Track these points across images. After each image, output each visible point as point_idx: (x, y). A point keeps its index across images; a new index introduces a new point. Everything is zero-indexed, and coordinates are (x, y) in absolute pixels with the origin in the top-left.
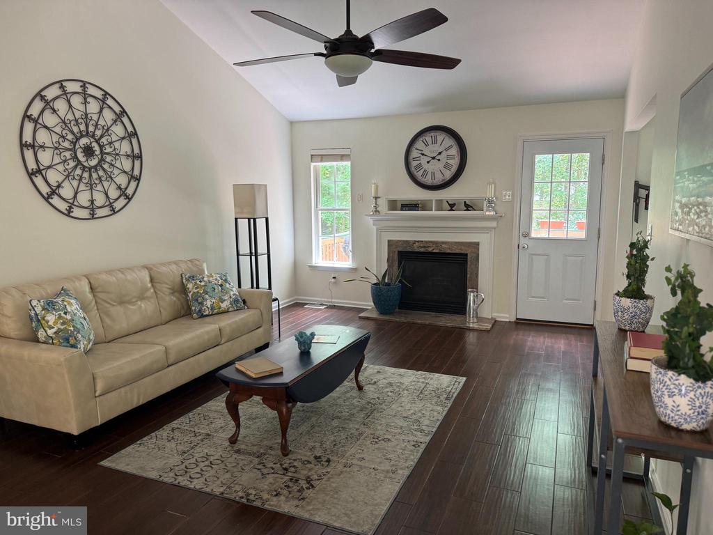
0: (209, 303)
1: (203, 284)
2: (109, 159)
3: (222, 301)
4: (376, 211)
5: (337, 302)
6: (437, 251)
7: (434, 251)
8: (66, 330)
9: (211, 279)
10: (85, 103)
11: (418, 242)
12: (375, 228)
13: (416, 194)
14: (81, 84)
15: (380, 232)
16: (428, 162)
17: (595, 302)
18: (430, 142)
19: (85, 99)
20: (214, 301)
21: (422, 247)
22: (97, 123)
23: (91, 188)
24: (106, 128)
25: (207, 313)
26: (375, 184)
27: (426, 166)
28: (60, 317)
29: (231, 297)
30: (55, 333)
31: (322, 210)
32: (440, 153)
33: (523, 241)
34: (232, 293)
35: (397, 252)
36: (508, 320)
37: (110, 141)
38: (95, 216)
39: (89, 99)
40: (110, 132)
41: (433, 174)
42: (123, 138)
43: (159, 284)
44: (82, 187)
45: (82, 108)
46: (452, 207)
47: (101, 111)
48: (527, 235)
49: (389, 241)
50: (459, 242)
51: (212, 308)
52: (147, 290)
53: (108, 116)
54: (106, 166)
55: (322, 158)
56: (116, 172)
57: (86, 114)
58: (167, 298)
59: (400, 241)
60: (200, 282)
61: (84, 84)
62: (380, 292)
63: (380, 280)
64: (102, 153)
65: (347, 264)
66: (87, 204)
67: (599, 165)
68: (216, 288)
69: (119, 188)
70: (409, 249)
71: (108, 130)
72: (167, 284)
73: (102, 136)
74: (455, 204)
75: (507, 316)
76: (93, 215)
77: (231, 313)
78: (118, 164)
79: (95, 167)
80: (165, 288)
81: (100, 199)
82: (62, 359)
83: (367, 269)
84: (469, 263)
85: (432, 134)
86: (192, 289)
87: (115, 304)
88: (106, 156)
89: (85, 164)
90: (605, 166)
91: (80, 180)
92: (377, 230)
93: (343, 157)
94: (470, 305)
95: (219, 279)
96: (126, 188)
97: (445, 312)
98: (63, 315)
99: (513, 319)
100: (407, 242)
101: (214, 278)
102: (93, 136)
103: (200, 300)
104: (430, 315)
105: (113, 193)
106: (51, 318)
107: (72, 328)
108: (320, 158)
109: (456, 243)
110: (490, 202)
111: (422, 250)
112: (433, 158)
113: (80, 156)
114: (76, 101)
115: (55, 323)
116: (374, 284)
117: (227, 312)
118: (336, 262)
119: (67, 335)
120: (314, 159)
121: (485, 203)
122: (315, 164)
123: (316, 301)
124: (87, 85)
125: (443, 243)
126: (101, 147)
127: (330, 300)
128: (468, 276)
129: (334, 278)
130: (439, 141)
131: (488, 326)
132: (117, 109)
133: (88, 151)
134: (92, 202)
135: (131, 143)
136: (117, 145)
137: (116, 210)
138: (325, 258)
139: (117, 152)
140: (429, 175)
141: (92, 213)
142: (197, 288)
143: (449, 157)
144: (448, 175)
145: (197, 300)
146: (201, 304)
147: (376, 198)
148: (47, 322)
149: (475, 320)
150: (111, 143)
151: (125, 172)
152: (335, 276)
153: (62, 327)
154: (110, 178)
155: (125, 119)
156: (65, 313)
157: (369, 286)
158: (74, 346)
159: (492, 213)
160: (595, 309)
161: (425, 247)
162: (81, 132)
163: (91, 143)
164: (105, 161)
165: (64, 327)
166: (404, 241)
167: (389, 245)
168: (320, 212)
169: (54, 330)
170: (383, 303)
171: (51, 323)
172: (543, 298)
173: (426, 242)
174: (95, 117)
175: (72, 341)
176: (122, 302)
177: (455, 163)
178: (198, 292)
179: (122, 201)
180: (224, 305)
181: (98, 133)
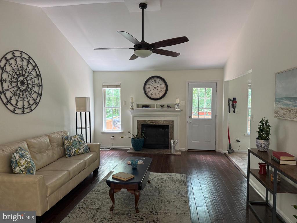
0: (73, 151)
1: (71, 141)
2: (30, 86)
3: (80, 149)
4: (132, 108)
5: (115, 147)
6: (158, 124)
7: (156, 124)
8: (28, 167)
9: (75, 139)
10: (22, 61)
11: (150, 120)
12: (131, 115)
13: (148, 102)
14: (20, 52)
15: (134, 117)
16: (153, 89)
17: (216, 142)
18: (154, 82)
19: (22, 59)
20: (76, 149)
21: (151, 123)
22: (26, 70)
23: (23, 100)
24: (29, 72)
25: (72, 155)
26: (131, 97)
27: (152, 91)
28: (26, 161)
29: (84, 147)
30: (24, 168)
31: (107, 108)
32: (158, 86)
33: (190, 120)
34: (84, 145)
35: (141, 125)
36: (185, 150)
37: (31, 78)
38: (24, 113)
39: (24, 60)
40: (31, 74)
41: (155, 94)
42: (36, 77)
43: (53, 143)
44: (20, 99)
45: (20, 63)
46: (162, 107)
47: (28, 65)
48: (190, 117)
49: (137, 120)
50: (166, 121)
51: (75, 153)
52: (49, 146)
53: (30, 67)
54: (29, 90)
55: (108, 86)
56: (33, 92)
57: (22, 66)
58: (56, 149)
59: (142, 120)
60: (71, 140)
61: (22, 53)
62: (135, 141)
63: (135, 137)
64: (28, 84)
65: (119, 130)
66: (21, 107)
67: (215, 92)
68: (77, 143)
69: (34, 99)
70: (146, 124)
71: (30, 73)
72: (56, 142)
73: (28, 76)
74: (163, 106)
75: (185, 148)
76: (24, 112)
77: (83, 154)
78: (33, 89)
79: (25, 90)
80: (55, 144)
81: (26, 105)
82: (37, 180)
83: (129, 132)
84: (170, 129)
85: (155, 79)
86: (67, 143)
87: (38, 153)
88: (29, 85)
89: (21, 88)
90: (217, 92)
91: (19, 96)
92: (133, 116)
93: (117, 86)
94: (172, 145)
95: (79, 138)
96: (36, 100)
97: (162, 148)
98: (27, 160)
99: (187, 150)
100: (145, 121)
101: (77, 138)
102: (24, 76)
103: (70, 149)
104: (155, 150)
105: (31, 102)
106: (22, 161)
107: (31, 166)
108: (107, 87)
109: (165, 121)
110: (177, 105)
111: (151, 124)
112: (155, 88)
113: (19, 85)
114: (19, 60)
115: (24, 164)
116: (133, 138)
117: (81, 154)
118: (113, 130)
119: (29, 169)
120: (104, 87)
121: (175, 105)
122: (104, 89)
123: (105, 147)
124: (23, 53)
125: (159, 121)
126: (27, 81)
127: (112, 146)
128: (170, 134)
129: (113, 136)
130: (157, 82)
131: (179, 153)
132: (34, 64)
133: (22, 83)
134: (23, 106)
135: (38, 79)
136: (33, 80)
137: (32, 109)
138: (108, 128)
139: (33, 83)
140: (154, 94)
141: (23, 111)
142: (68, 143)
143: (161, 88)
144: (161, 94)
145: (68, 149)
146: (70, 151)
147: (132, 103)
148: (21, 163)
149: (174, 151)
150: (31, 79)
151: (36, 92)
152: (113, 135)
153: (27, 165)
154: (30, 95)
155: (36, 69)
156: (28, 159)
157: (131, 139)
158: (32, 174)
159: (178, 109)
160: (216, 145)
161: (152, 123)
162: (20, 74)
163: (24, 79)
164: (29, 87)
165: (28, 165)
166: (144, 120)
167: (137, 122)
168: (106, 109)
169: (23, 167)
170: (137, 146)
171: (22, 164)
172: (197, 141)
173: (153, 121)
174: (25, 67)
175: (31, 172)
176: (41, 152)
177: (164, 90)
178: (69, 145)
179: (34, 106)
180: (80, 151)
181: (26, 74)
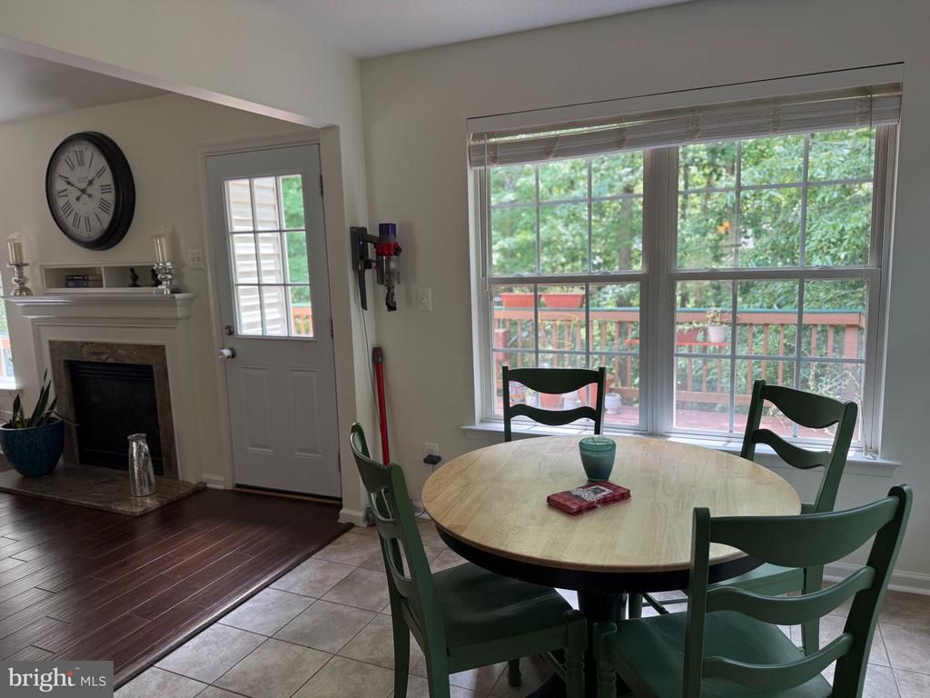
4: (23, 289)
6: (113, 361)
7: (109, 361)
11: (87, 343)
15: (37, 325)
16: (78, 199)
17: (339, 456)
18: (75, 163)
26: (12, 241)
27: (76, 206)
32: (91, 182)
33: (229, 342)
35: (62, 363)
36: (222, 487)
41: (87, 220)
46: (135, 279)
48: (231, 331)
49: (50, 343)
59: (65, 342)
67: (318, 196)
70: (77, 357)
75: (222, 479)
84: (156, 382)
85: (77, 148)
92: (33, 322)
99: (231, 486)
100: (73, 344)
109: (135, 346)
110: (164, 271)
111: (94, 359)
112: (83, 191)
125: (119, 346)
128: (158, 406)
130: (87, 161)
140: (83, 221)
143: (103, 189)
144: (106, 220)
147: (19, 266)
160: (340, 470)
161: (96, 353)
166: (69, 342)
167: (51, 350)
172: (268, 447)
173: (98, 344)
177: (111, 198)
